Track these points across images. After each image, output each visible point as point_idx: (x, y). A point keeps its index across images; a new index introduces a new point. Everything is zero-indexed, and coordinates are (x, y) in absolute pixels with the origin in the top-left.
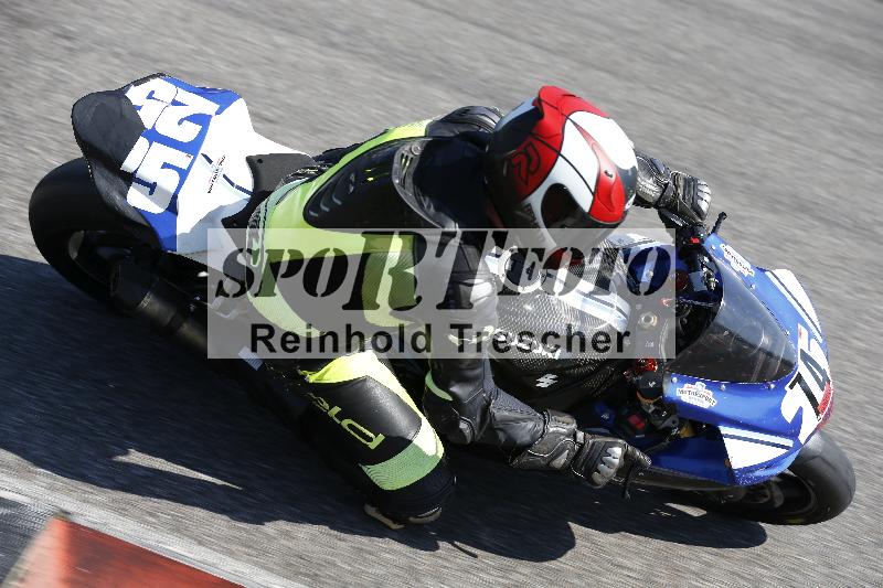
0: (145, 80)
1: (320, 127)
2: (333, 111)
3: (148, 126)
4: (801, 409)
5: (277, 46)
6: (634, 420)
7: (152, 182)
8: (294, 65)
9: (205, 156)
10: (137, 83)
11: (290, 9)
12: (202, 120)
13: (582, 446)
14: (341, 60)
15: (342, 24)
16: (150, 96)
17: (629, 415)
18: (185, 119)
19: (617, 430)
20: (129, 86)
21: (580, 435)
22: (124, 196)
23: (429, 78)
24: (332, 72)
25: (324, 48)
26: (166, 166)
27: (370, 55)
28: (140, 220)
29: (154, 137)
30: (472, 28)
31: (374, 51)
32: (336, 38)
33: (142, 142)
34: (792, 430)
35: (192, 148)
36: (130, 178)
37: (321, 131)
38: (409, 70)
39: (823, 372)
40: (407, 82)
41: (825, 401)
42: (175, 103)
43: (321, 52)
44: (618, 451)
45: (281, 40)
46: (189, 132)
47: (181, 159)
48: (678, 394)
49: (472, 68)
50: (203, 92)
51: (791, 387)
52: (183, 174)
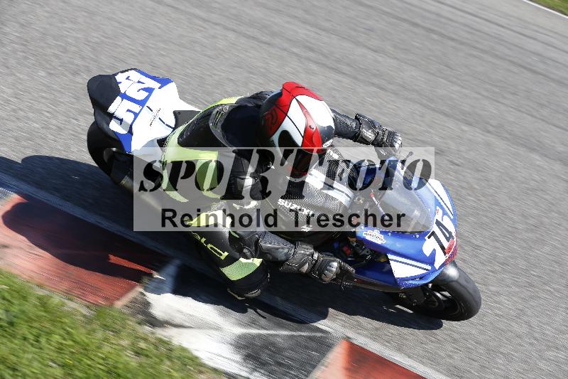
0: (127, 71)
1: (480, 169)
2: (487, 162)
3: (122, 91)
4: (434, 250)
5: (462, 130)
6: (345, 249)
7: (121, 118)
8: (470, 140)
9: (149, 108)
10: (122, 72)
11: (470, 114)
12: (150, 90)
13: (316, 261)
14: (492, 139)
15: (494, 122)
16: (128, 78)
17: (343, 247)
18: (142, 89)
19: (337, 254)
20: (118, 73)
21: (316, 256)
22: (108, 124)
23: (532, 150)
24: (488, 145)
25: (484, 133)
26: (128, 111)
27: (506, 138)
28: (114, 137)
29: (125, 97)
30: (554, 128)
31: (508, 136)
32: (491, 128)
33: (119, 99)
34: (430, 260)
35: (142, 103)
36: (112, 116)
37: (481, 171)
38: (524, 145)
39: (450, 233)
40: (522, 151)
41: (450, 248)
42: (139, 82)
43: (483, 135)
44: (335, 264)
45: (465, 128)
46: (141, 96)
47: (136, 108)
48: (364, 235)
49: (553, 146)
50: (154, 78)
51: (429, 237)
52: (136, 115)
